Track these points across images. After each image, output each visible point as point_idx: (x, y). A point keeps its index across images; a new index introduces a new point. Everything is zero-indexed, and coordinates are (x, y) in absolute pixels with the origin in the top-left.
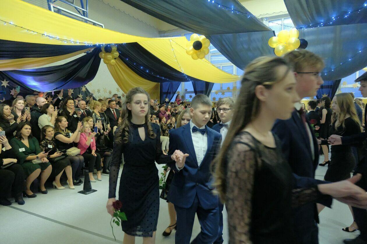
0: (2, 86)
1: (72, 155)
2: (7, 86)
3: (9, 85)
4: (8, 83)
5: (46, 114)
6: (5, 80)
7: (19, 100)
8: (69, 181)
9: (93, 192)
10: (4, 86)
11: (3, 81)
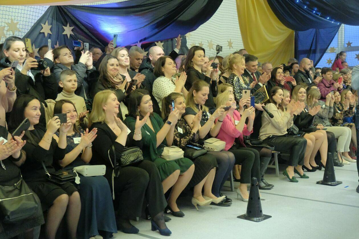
0: (64, 35)
1: (215, 150)
4: (72, 30)
5: (163, 75)
7: (121, 50)
9: (265, 219)
10: (66, 35)
11: (66, 26)
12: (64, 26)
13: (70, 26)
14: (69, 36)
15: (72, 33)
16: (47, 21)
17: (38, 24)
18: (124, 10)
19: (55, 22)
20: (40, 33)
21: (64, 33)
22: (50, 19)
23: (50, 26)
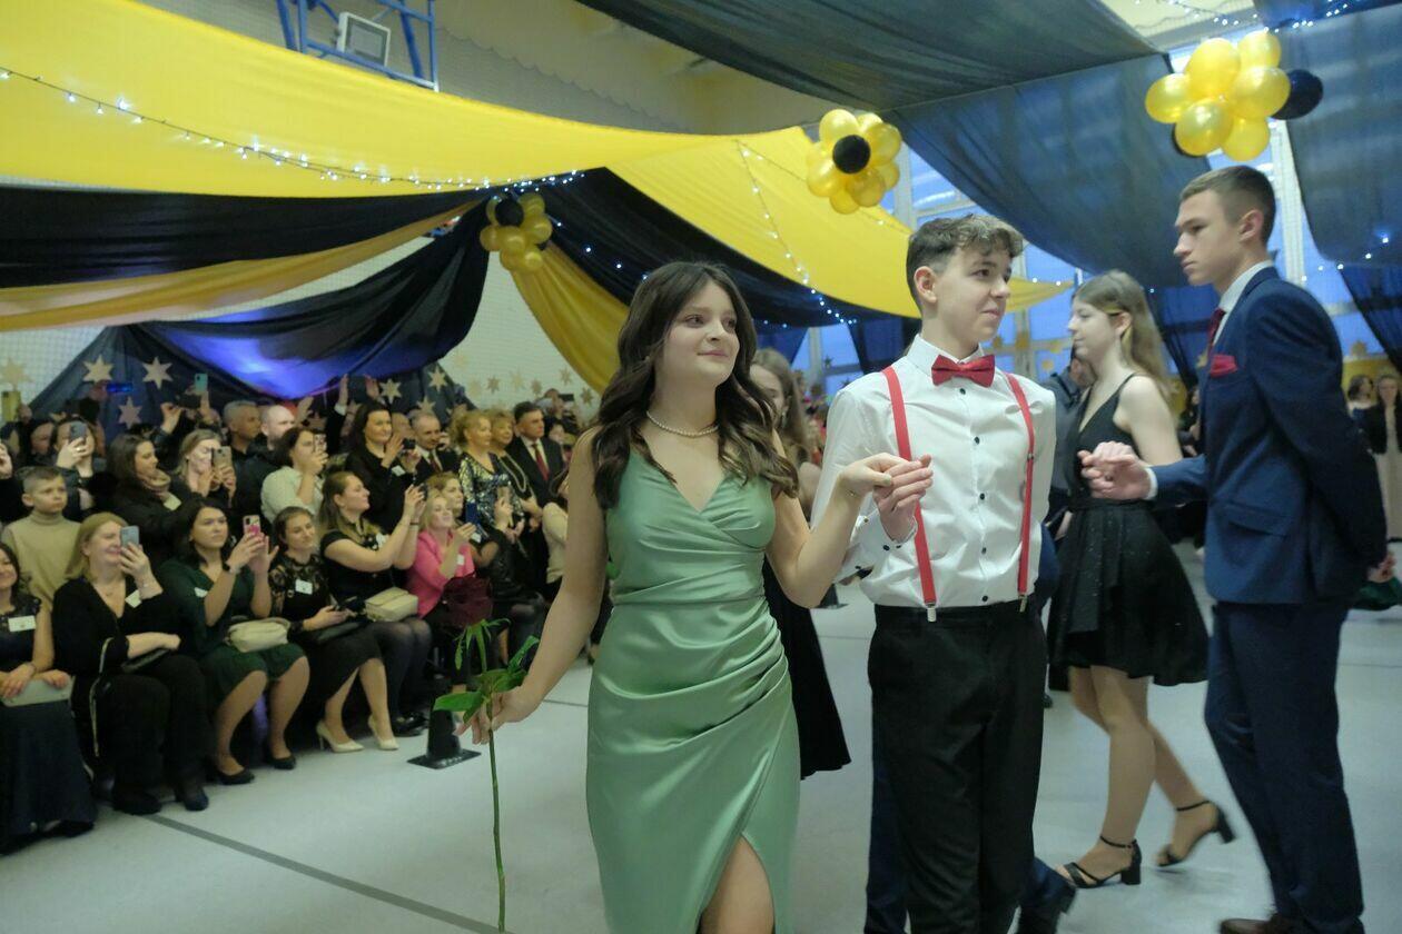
0: (147, 383)
1: (387, 620)
2: (164, 381)
3: (172, 377)
4: (169, 371)
5: (290, 464)
6: (156, 361)
8: (376, 719)
9: (464, 759)
10: (153, 383)
11: (151, 362)
12: (146, 362)
13: (161, 362)
14: (159, 384)
15: (167, 378)
17: (78, 364)
18: (262, 326)
19: (121, 356)
20: (84, 383)
21: (148, 379)
22: (109, 350)
23: (109, 367)
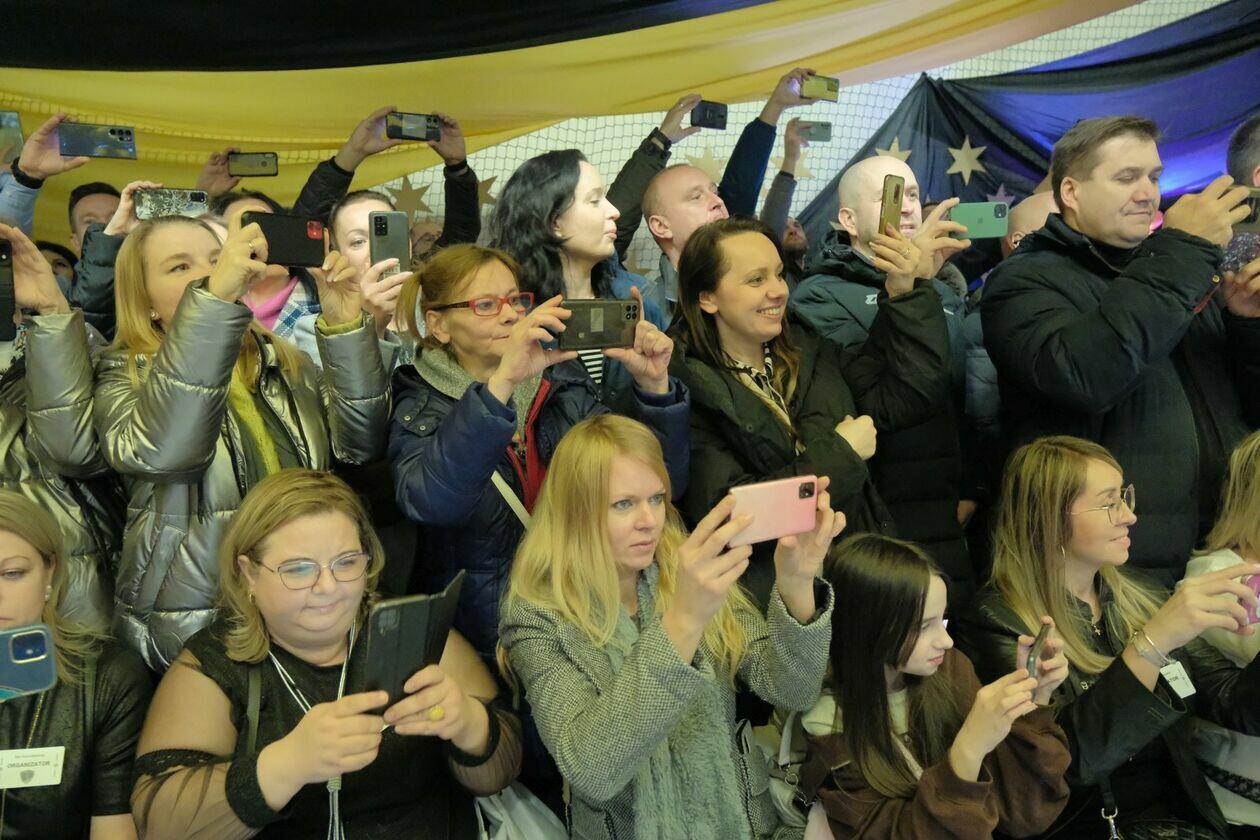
0: (952, 175)
2: (974, 173)
3: (983, 166)
4: (981, 158)
6: (967, 143)
10: (960, 174)
11: (959, 146)
12: (953, 147)
13: (973, 146)
14: (967, 178)
15: (979, 167)
16: (896, 139)
19: (921, 138)
21: (953, 170)
22: (907, 130)
23: (908, 153)
